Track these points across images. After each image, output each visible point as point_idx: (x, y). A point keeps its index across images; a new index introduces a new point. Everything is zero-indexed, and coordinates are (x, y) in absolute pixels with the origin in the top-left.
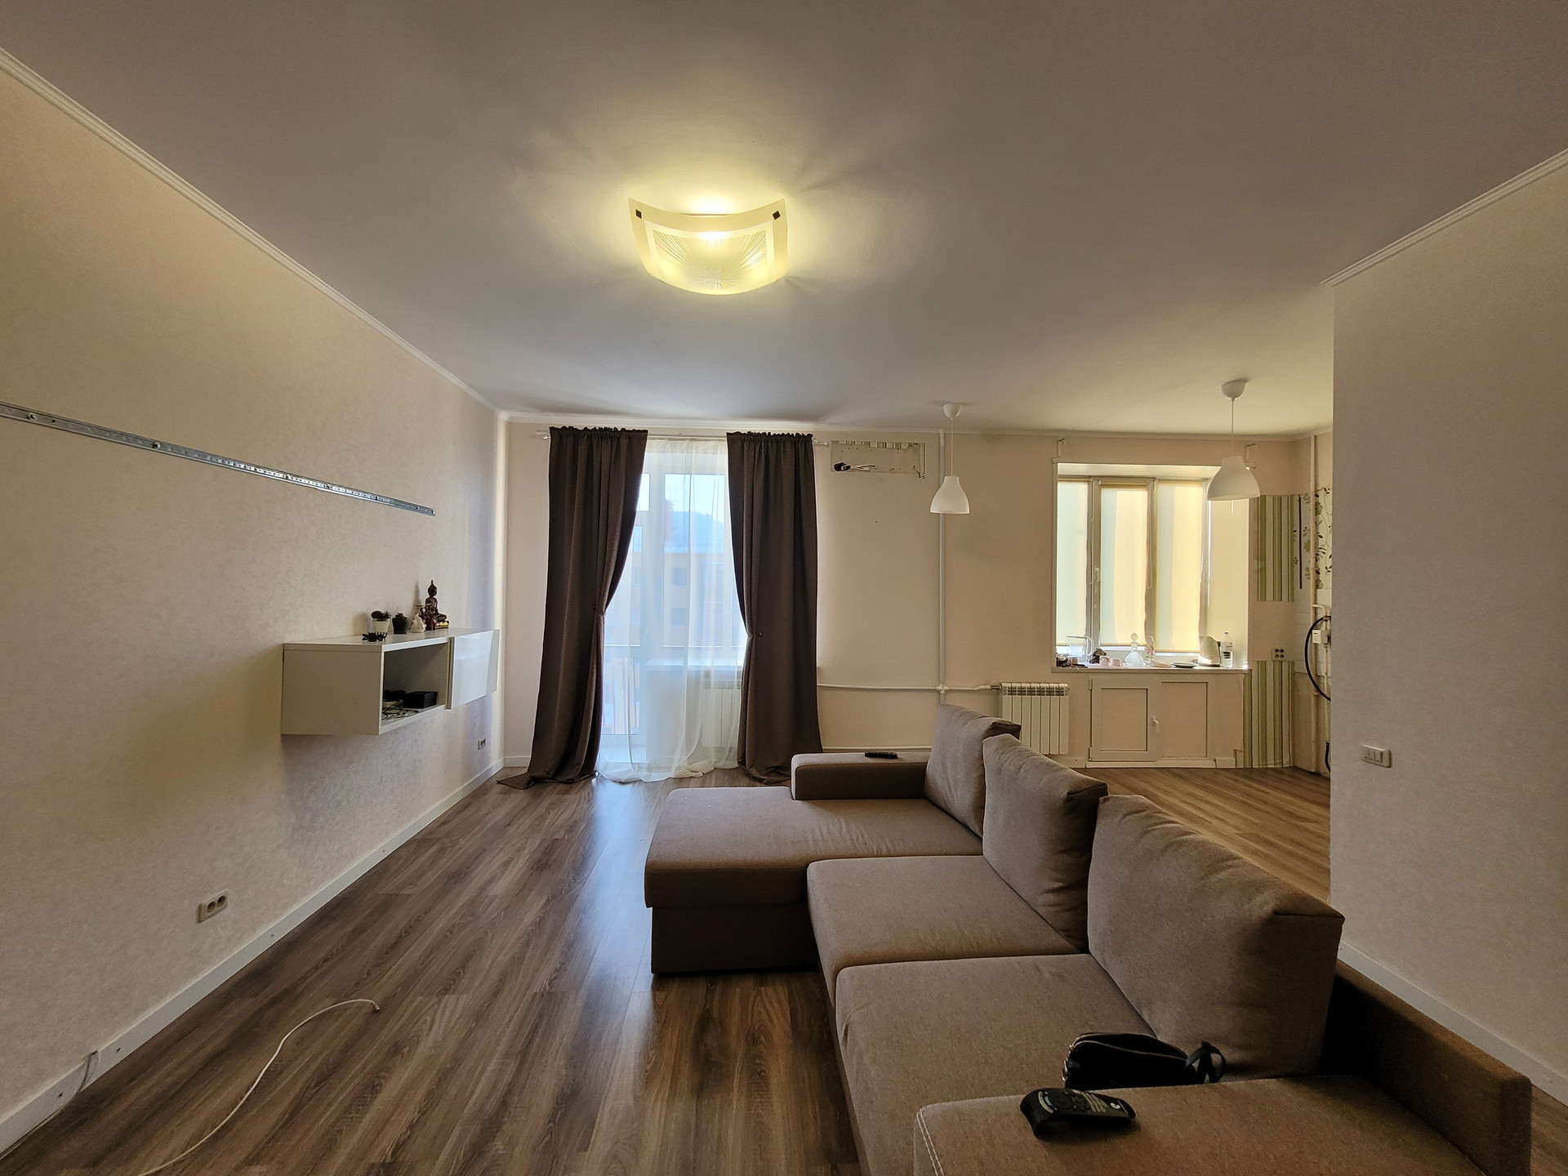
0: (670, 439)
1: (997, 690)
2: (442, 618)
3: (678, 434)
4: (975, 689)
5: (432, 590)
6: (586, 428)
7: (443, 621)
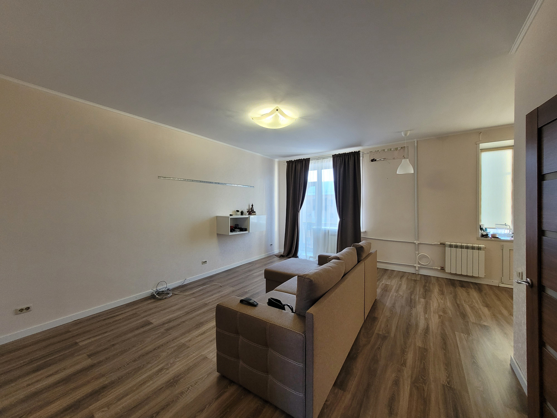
0: (317, 160)
1: (443, 244)
2: (255, 212)
3: (318, 158)
4: (433, 244)
5: (252, 206)
6: (295, 160)
7: (255, 213)
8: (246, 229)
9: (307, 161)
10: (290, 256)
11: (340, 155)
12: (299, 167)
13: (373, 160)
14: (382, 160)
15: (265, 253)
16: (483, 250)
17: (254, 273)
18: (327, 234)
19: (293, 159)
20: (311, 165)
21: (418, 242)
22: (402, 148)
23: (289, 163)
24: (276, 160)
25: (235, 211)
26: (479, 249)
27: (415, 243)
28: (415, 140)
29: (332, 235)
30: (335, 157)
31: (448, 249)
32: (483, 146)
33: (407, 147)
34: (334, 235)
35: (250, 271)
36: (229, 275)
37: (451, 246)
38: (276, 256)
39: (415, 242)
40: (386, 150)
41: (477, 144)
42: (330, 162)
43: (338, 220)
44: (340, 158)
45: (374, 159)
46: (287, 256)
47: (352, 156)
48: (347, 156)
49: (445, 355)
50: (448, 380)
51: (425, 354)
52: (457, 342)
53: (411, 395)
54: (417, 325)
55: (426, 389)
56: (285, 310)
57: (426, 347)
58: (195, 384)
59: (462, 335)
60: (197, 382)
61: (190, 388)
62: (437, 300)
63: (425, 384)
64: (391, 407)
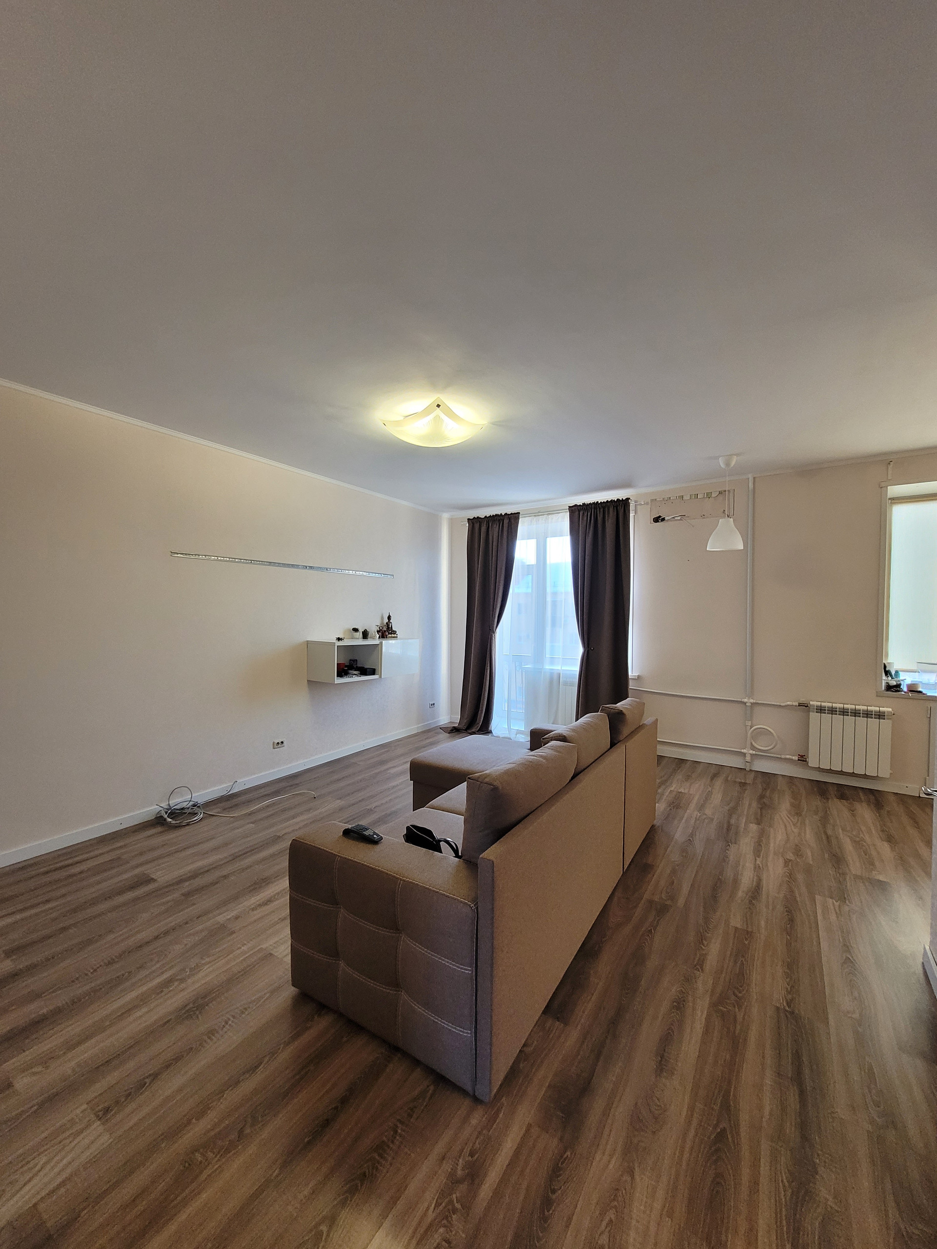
0: (535, 516)
1: (804, 706)
2: (394, 632)
3: (537, 512)
4: (782, 704)
5: (389, 618)
6: (486, 517)
7: (395, 634)
8: (374, 670)
9: (513, 518)
10: (473, 730)
11: (585, 507)
12: (495, 530)
13: (656, 520)
14: (676, 518)
15: (419, 724)
16: (888, 719)
17: (390, 768)
18: (555, 681)
19: (483, 513)
20: (523, 527)
21: (752, 701)
22: (720, 493)
23: (475, 523)
24: (446, 516)
25: (350, 630)
26: (880, 716)
27: (745, 703)
28: (750, 476)
29: (566, 684)
30: (575, 510)
31: (814, 716)
32: (895, 490)
33: (732, 492)
34: (572, 685)
35: (382, 763)
36: (332, 772)
37: (821, 710)
38: (444, 729)
39: (745, 700)
40: (687, 497)
41: (882, 488)
42: (564, 522)
43: (580, 650)
44: (586, 514)
45: (660, 517)
46: (466, 730)
47: (611, 509)
48: (602, 510)
49: (788, 944)
50: (790, 997)
51: (746, 943)
52: (816, 917)
53: (707, 1031)
54: (736, 881)
55: (740, 1017)
56: (441, 852)
57: (750, 930)
58: (243, 1013)
59: (830, 901)
60: (246, 1009)
61: (230, 1022)
62: (785, 826)
63: (740, 1007)
64: (662, 1057)
